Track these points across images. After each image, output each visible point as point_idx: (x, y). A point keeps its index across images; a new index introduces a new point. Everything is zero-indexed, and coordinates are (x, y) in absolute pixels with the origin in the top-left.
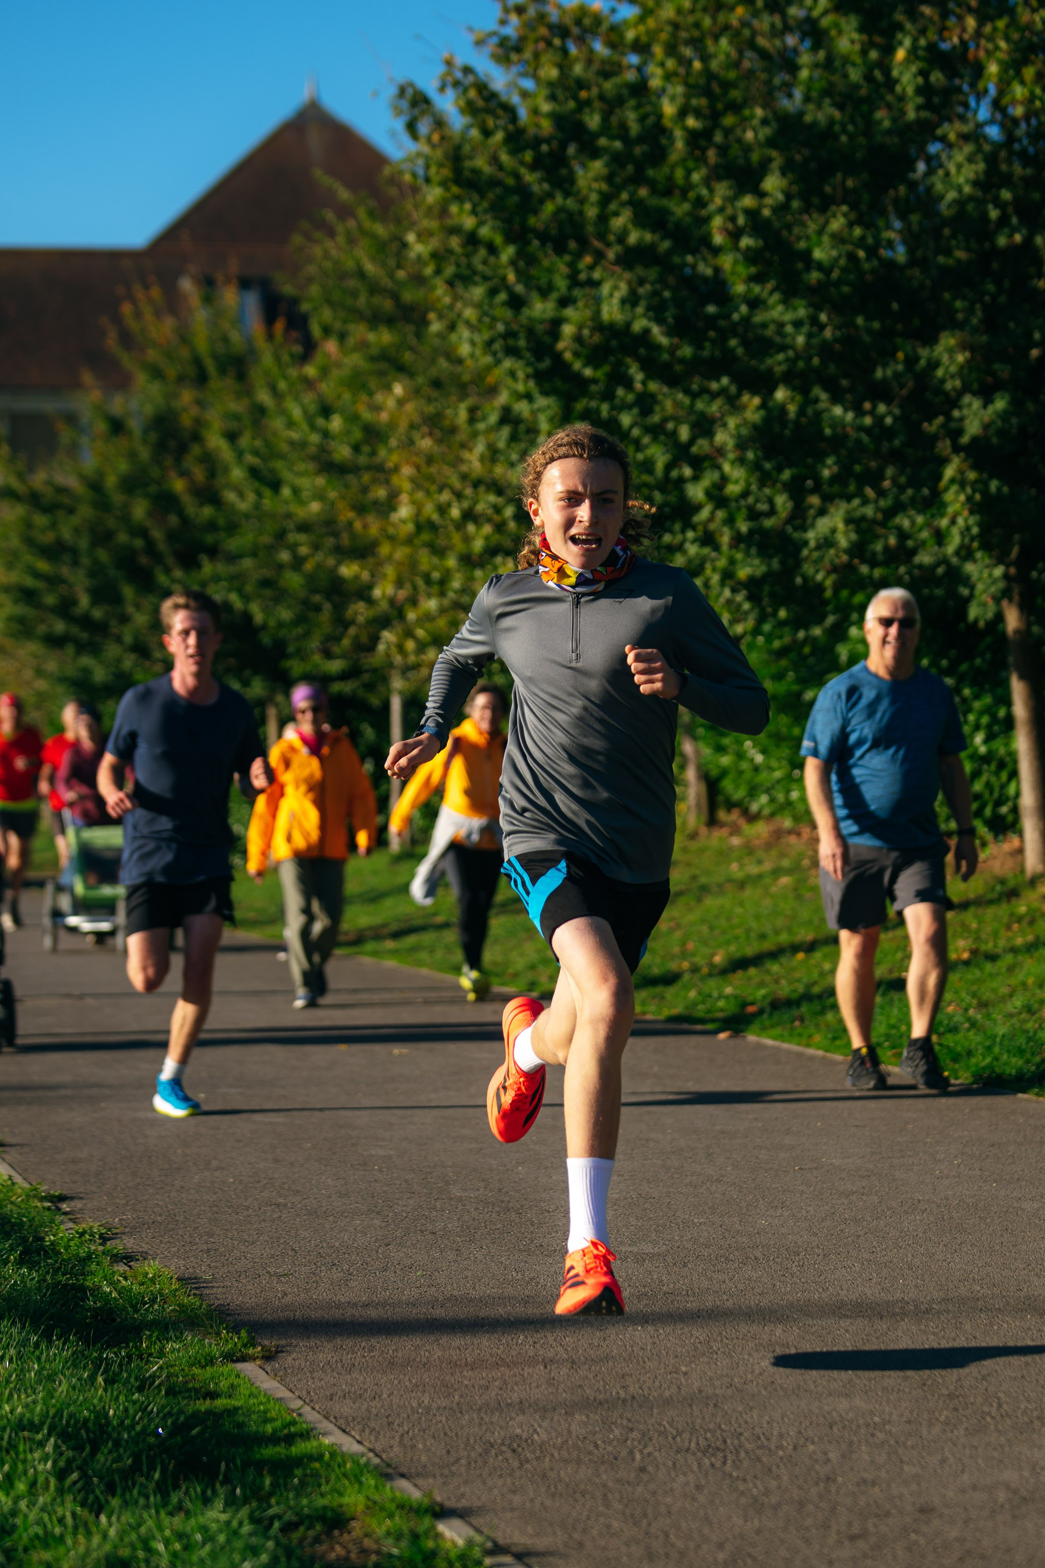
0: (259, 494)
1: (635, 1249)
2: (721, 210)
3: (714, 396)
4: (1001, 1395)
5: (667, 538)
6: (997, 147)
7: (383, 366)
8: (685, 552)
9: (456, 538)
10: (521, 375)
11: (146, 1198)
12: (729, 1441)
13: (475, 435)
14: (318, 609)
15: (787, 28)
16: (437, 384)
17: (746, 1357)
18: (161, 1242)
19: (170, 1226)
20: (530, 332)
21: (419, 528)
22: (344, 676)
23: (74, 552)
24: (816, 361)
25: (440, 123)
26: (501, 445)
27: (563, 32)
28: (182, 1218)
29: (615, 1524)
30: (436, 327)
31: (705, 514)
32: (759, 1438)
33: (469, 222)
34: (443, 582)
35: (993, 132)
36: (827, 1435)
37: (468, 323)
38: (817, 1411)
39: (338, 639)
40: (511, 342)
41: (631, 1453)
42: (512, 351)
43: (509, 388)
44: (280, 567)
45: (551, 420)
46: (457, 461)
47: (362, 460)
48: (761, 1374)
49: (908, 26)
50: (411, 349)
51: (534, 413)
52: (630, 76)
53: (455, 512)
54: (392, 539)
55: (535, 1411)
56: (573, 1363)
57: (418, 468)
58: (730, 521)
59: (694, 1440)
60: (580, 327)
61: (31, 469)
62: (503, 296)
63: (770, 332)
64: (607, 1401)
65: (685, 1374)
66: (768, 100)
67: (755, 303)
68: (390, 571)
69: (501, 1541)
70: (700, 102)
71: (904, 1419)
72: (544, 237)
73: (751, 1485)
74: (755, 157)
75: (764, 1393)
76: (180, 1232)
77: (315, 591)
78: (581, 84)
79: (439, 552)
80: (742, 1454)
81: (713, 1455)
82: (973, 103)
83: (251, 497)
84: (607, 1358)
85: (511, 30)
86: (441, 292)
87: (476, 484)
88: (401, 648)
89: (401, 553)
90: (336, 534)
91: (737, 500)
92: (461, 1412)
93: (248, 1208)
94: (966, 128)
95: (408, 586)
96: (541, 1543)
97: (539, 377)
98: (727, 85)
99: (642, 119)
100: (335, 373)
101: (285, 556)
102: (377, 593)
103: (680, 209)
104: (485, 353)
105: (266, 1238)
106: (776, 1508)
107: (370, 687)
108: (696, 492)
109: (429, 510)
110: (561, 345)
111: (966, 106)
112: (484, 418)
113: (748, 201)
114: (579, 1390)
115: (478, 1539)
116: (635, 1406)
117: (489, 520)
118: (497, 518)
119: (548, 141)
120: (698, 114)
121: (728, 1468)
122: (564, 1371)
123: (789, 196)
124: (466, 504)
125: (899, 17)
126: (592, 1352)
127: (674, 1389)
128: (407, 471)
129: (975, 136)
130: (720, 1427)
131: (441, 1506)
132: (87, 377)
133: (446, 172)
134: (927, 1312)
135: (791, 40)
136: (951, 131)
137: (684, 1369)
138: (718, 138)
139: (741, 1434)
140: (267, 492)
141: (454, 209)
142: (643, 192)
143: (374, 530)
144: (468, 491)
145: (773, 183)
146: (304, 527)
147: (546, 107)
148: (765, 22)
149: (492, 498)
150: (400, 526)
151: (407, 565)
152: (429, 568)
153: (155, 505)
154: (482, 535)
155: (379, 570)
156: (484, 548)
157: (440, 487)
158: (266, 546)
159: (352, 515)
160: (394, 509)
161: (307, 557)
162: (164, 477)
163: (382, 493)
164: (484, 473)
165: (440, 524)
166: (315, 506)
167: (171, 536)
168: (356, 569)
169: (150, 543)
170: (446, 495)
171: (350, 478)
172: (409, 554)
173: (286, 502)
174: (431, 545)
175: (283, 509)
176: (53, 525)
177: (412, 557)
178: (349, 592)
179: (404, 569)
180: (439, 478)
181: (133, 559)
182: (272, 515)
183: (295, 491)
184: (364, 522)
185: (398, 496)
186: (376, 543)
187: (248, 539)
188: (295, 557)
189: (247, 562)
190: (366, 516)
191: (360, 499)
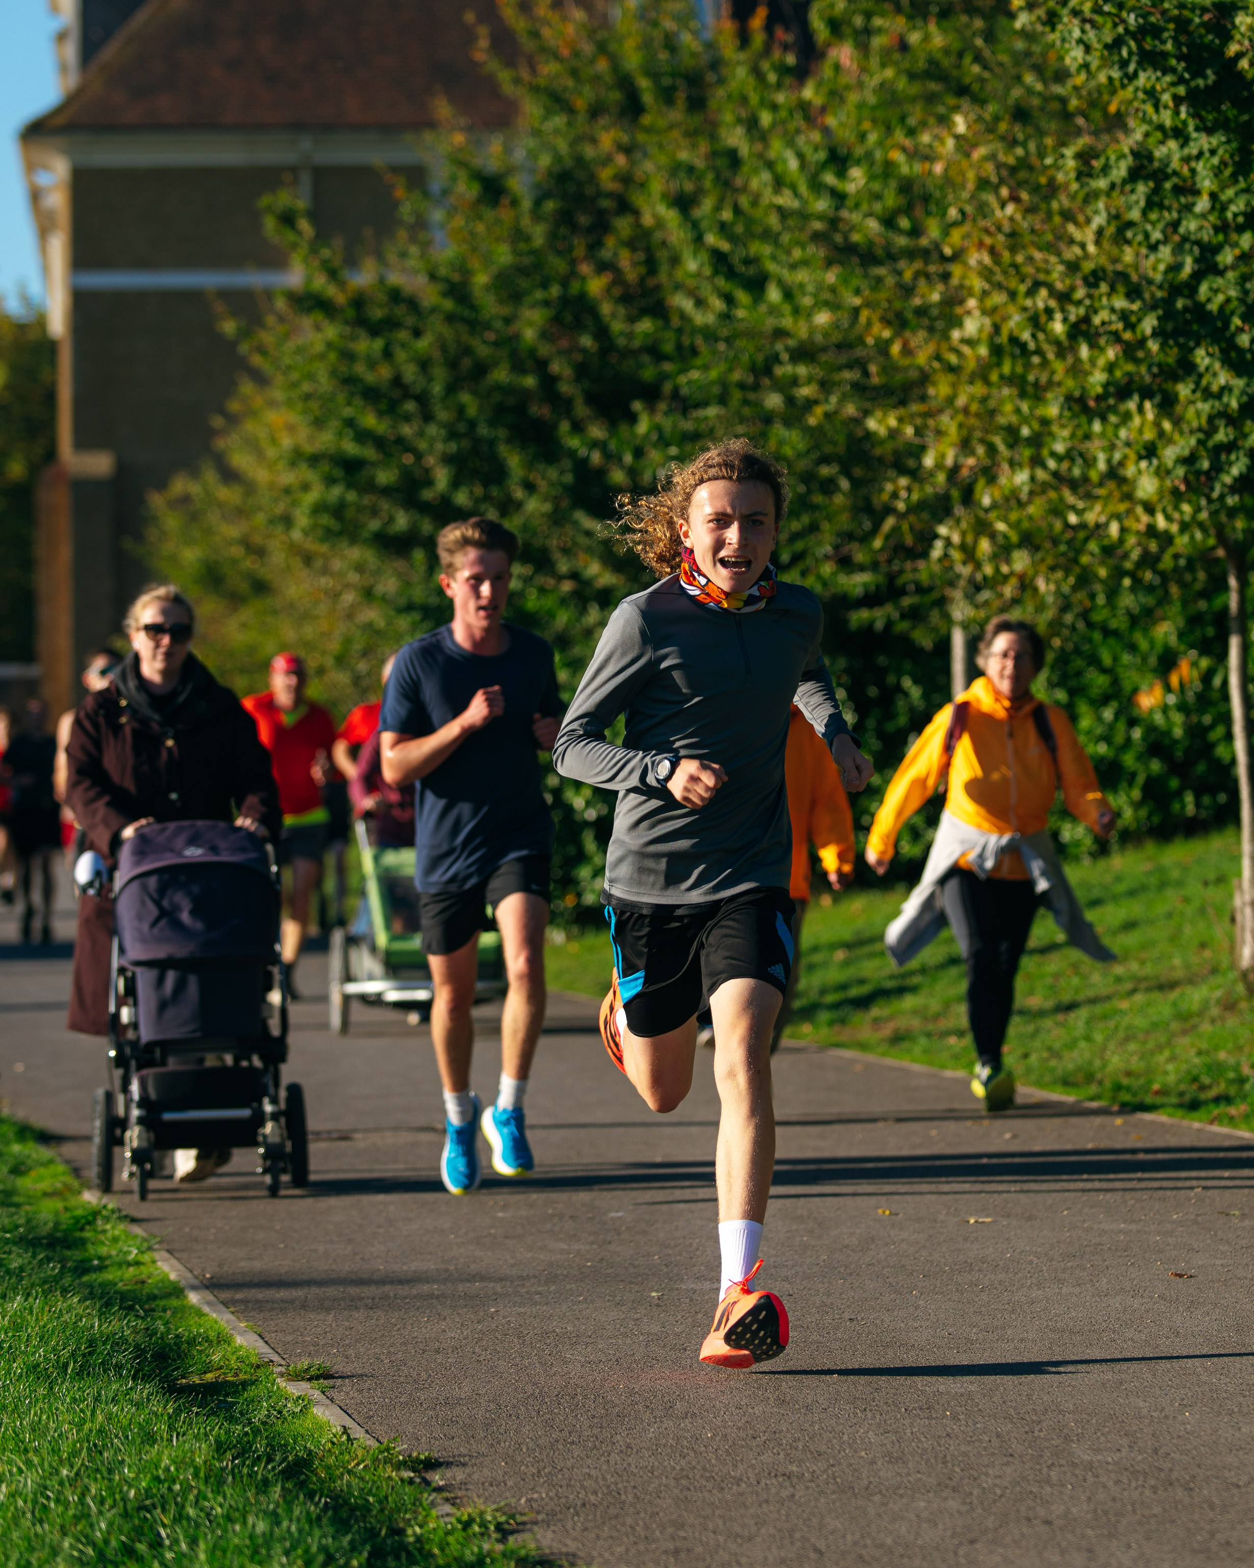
0: (729, 299)
7: (933, 86)
9: (1059, 367)
10: (1166, 98)
11: (569, 1464)
13: (1090, 197)
14: (828, 487)
16: (1021, 114)
18: (598, 1537)
19: (612, 1511)
21: (997, 351)
22: (871, 600)
26: (1135, 215)
28: (630, 1497)
30: (1022, 20)
34: (1036, 441)
37: (1076, 13)
39: (866, 538)
40: (1149, 43)
42: (1151, 59)
43: (1145, 120)
44: (767, 418)
45: (1217, 172)
47: (902, 241)
50: (978, 58)
51: (1186, 160)
53: (1058, 327)
54: (952, 369)
57: (992, 251)
61: (352, 262)
68: (949, 423)
76: (629, 1521)
77: (825, 460)
79: (1030, 392)
83: (718, 304)
88: (969, 552)
89: (967, 395)
93: (739, 1480)
95: (981, 450)
97: (1195, 99)
100: (853, 98)
101: (774, 401)
102: (929, 461)
104: (1105, 63)
105: (772, 1531)
107: (915, 615)
109: (1015, 321)
110: (1233, 49)
112: (1106, 169)
117: (1116, 337)
118: (1127, 336)
124: (1075, 313)
128: (975, 258)
132: (443, 109)
140: (742, 296)
143: (921, 359)
144: (1080, 293)
146: (803, 353)
149: (1120, 303)
150: (966, 350)
151: (977, 415)
152: (1014, 419)
153: (557, 320)
154: (1101, 362)
155: (931, 422)
156: (1106, 386)
157: (1030, 284)
158: (742, 386)
159: (887, 334)
160: (958, 323)
161: (810, 404)
162: (573, 273)
163: (935, 297)
164: (1103, 260)
165: (1032, 346)
166: (823, 318)
167: (581, 371)
168: (892, 422)
169: (549, 382)
170: (1042, 299)
171: (881, 271)
172: (979, 395)
173: (773, 310)
174: (1018, 382)
175: (770, 323)
176: (387, 353)
177: (984, 400)
178: (880, 460)
179: (972, 421)
180: (1029, 270)
181: (521, 409)
182: (751, 334)
183: (788, 294)
184: (905, 345)
185: (962, 302)
186: (925, 378)
187: (714, 374)
188: (790, 401)
189: (712, 411)
190: (907, 334)
191: (898, 305)
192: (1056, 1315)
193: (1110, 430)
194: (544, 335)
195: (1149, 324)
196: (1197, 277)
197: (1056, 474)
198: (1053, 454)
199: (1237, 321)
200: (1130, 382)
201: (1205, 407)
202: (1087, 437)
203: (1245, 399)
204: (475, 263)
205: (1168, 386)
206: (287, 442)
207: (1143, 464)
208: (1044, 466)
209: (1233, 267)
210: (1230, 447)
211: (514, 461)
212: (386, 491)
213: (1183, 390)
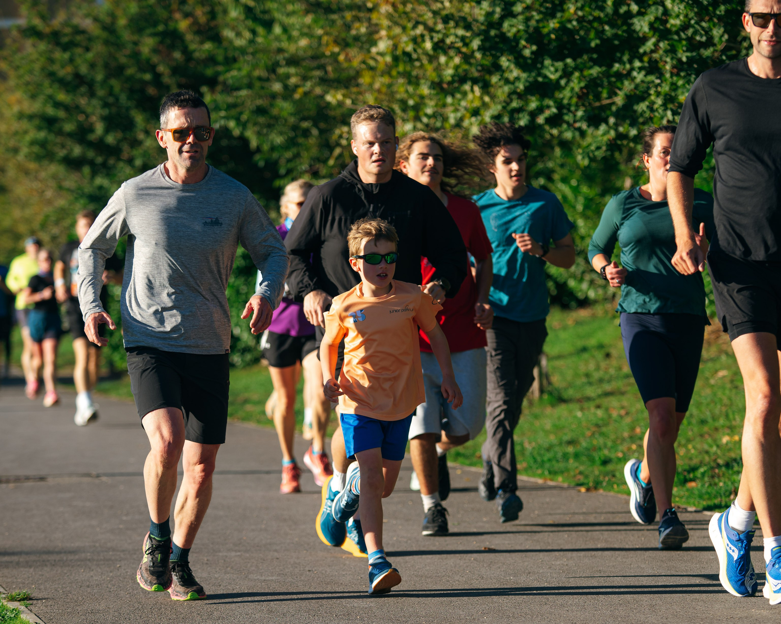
0: (254, 32)
5: (617, 66)
8: (633, 79)
9: (429, 68)
21: (396, 59)
23: (91, 85)
31: (649, 45)
34: (417, 108)
44: (274, 96)
53: (428, 45)
54: (371, 69)
57: (394, 5)
58: (672, 51)
61: (52, 13)
77: (304, 119)
79: (414, 81)
83: (247, 35)
87: (446, 20)
89: (380, 83)
90: (322, 67)
91: (677, 33)
101: (277, 87)
108: (642, 26)
109: (404, 43)
117: (458, 51)
118: (465, 50)
124: (437, 37)
128: (384, 9)
140: (261, 30)
143: (356, 63)
144: (440, 26)
146: (293, 61)
149: (461, 32)
150: (379, 58)
151: (386, 94)
152: (405, 96)
153: (161, 42)
154: (451, 64)
155: (361, 98)
156: (453, 76)
157: (414, 23)
158: (260, 79)
159: (336, 49)
160: (374, 43)
161: (297, 86)
162: (170, 18)
163: (363, 30)
164: (453, 11)
165: (415, 56)
166: (304, 42)
167: (175, 70)
168: (339, 97)
169: (157, 76)
170: (420, 30)
171: (334, 17)
172: (387, 83)
173: (278, 39)
174: (407, 75)
175: (275, 45)
176: (71, 60)
177: (390, 86)
178: (334, 118)
179: (383, 97)
180: (414, 15)
181: (142, 91)
182: (265, 51)
183: (285, 29)
184: (347, 55)
185: (377, 32)
186: (358, 74)
187: (244, 72)
188: (286, 87)
189: (244, 93)
190: (349, 50)
191: (343, 35)
192: (418, 568)
193: (456, 101)
194: (155, 51)
195: (476, 43)
196: (503, 18)
197: (427, 125)
198: (426, 115)
199: (523, 42)
200: (466, 75)
201: (506, 89)
202: (444, 105)
203: (527, 84)
204: (119, 13)
205: (487, 77)
206: (16, 109)
207: (473, 119)
208: (421, 121)
209: (522, 13)
210: (519, 110)
211: (139, 118)
212: (70, 135)
213: (494, 79)
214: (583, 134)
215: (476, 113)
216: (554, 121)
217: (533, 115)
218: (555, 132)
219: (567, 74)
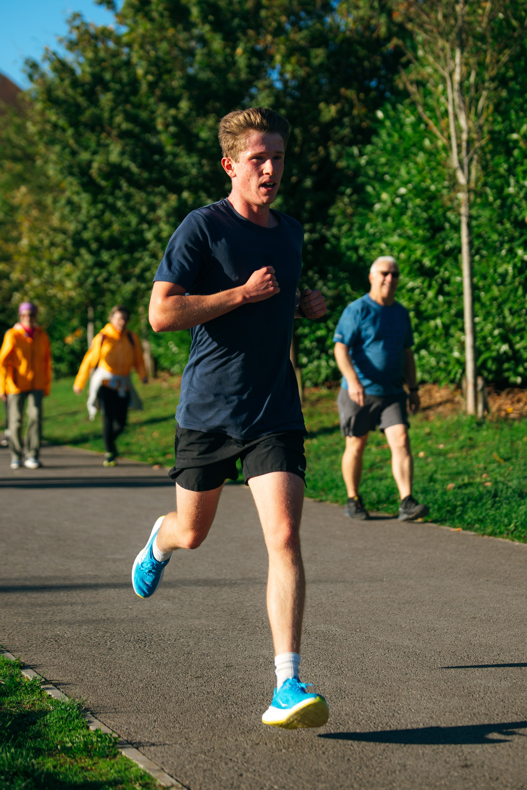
1: (112, 557)
2: (161, 115)
3: (156, 194)
4: (263, 618)
5: (136, 254)
6: (279, 91)
7: (17, 179)
9: (47, 253)
10: (75, 184)
12: (147, 637)
13: (55, 209)
15: (192, 38)
16: (40, 187)
17: (157, 602)
20: (79, 165)
21: (31, 249)
24: (201, 180)
25: (43, 76)
27: (95, 37)
29: (97, 672)
30: (39, 162)
31: (152, 244)
32: (160, 636)
33: (54, 118)
34: (41, 272)
35: (279, 85)
36: (189, 635)
37: (53, 161)
38: (185, 625)
40: (71, 169)
41: (106, 642)
42: (71, 174)
43: (70, 190)
45: (87, 203)
46: (47, 221)
47: (8, 219)
48: (163, 609)
49: (243, 38)
50: (29, 172)
51: (80, 200)
52: (124, 57)
53: (46, 242)
54: (19, 253)
55: (66, 624)
56: (83, 604)
57: (31, 223)
59: (133, 637)
60: (101, 163)
62: (67, 150)
63: (181, 168)
64: (97, 620)
65: (131, 609)
66: (183, 68)
67: (175, 155)
69: (48, 679)
70: (153, 69)
71: (222, 628)
72: (86, 125)
73: (156, 656)
74: (177, 93)
75: (164, 617)
78: (103, 60)
79: (39, 259)
80: (153, 643)
81: (140, 643)
82: (270, 71)
84: (98, 602)
85: (74, 36)
86: (41, 148)
89: (23, 260)
92: (34, 625)
94: (266, 82)
95: (26, 273)
96: (65, 680)
97: (83, 184)
98: (165, 62)
99: (129, 75)
102: (12, 276)
103: (144, 115)
104: (60, 174)
106: (165, 665)
108: (149, 235)
109: (35, 241)
110: (92, 172)
111: (266, 72)
112: (59, 202)
113: (173, 112)
114: (85, 616)
115: (39, 677)
116: (109, 622)
118: (64, 245)
119: (88, 84)
120: (152, 74)
121: (146, 648)
122: (79, 607)
123: (191, 109)
124: (51, 239)
125: (239, 34)
126: (91, 600)
127: (126, 616)
128: (26, 224)
129: (271, 87)
130: (144, 632)
131: (24, 664)
133: (44, 97)
134: (235, 584)
135: (193, 44)
136: (260, 84)
137: (130, 607)
138: (161, 85)
139: (153, 634)
141: (47, 112)
142: (128, 107)
143: (11, 249)
144: (52, 233)
145: (184, 105)
147: (88, 69)
148: (183, 36)
151: (26, 265)
155: (13, 266)
156: (58, 258)
160: (21, 241)
163: (15, 234)
164: (58, 226)
172: (26, 260)
174: (36, 256)
177: (28, 261)
179: (24, 266)
184: (7, 246)
185: (22, 235)
186: (12, 255)
190: (8, 243)
193: (59, 269)
195: (69, 242)
196: (82, 230)
199: (92, 242)
200: (64, 257)
201: (83, 264)
202: (54, 271)
203: (93, 262)
205: (75, 258)
210: (89, 274)
213: (77, 259)
214: (119, 287)
215: (68, 275)
216: (107, 280)
217: (96, 277)
218: (105, 285)
219: (113, 258)
